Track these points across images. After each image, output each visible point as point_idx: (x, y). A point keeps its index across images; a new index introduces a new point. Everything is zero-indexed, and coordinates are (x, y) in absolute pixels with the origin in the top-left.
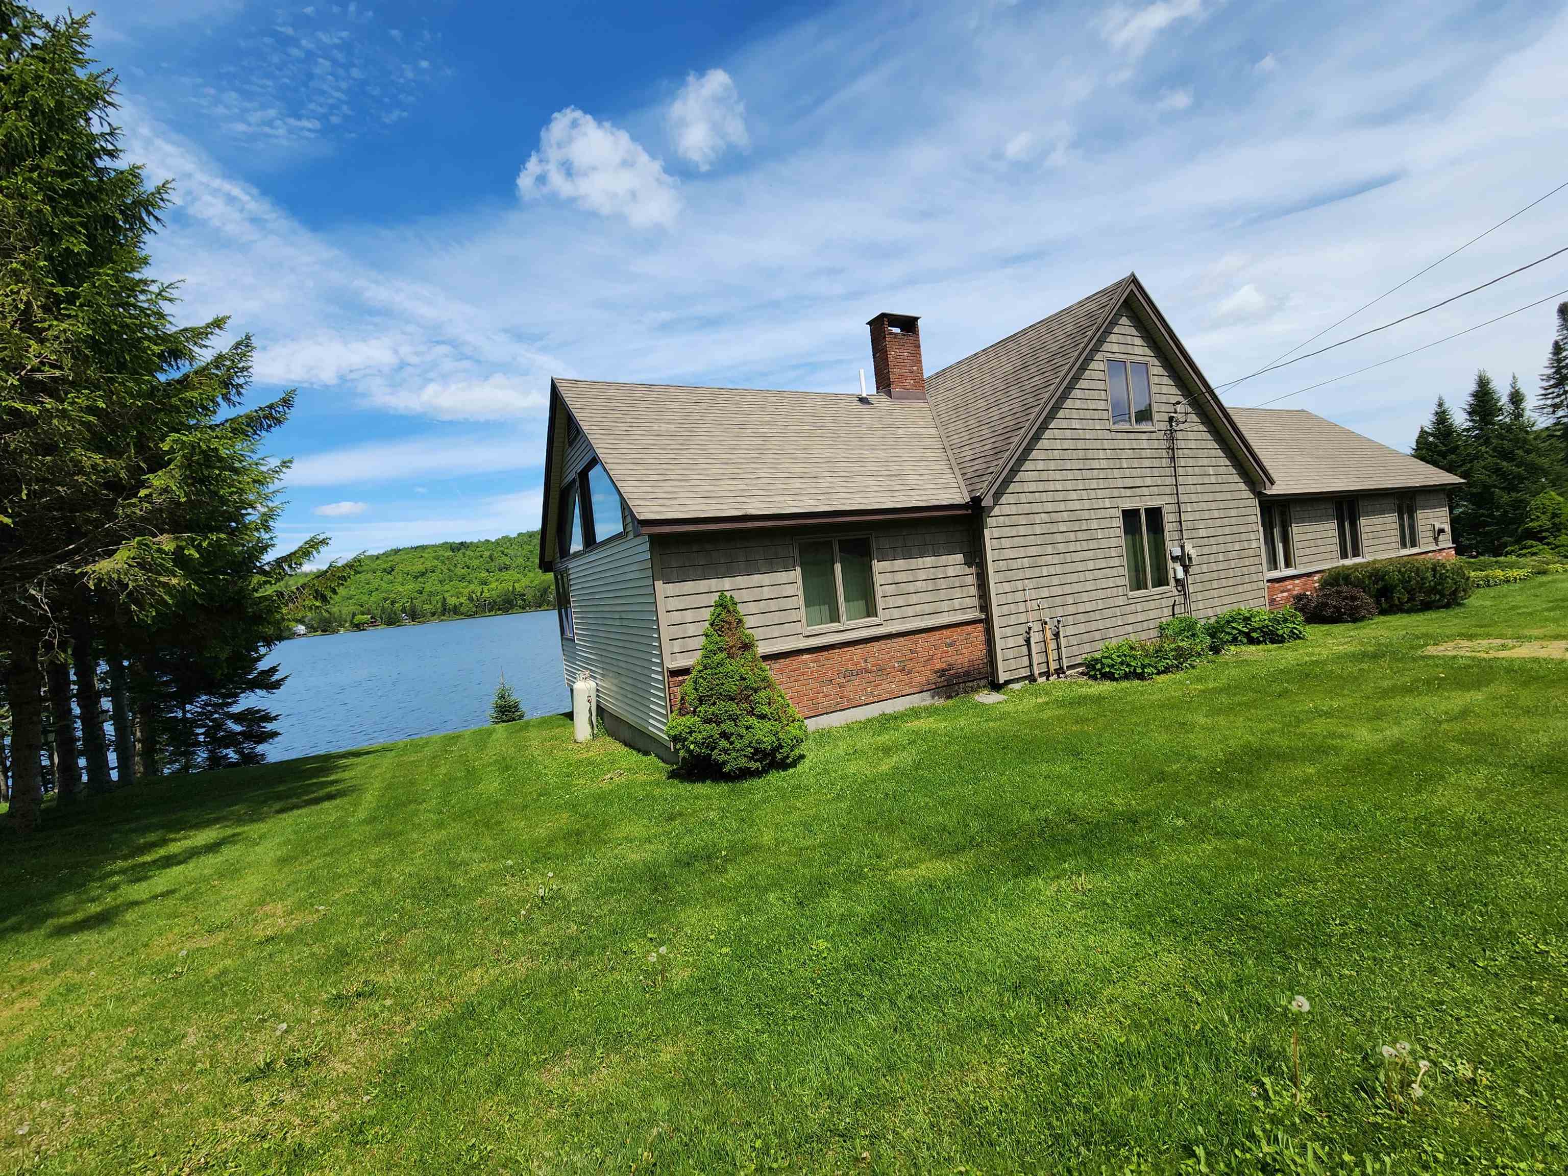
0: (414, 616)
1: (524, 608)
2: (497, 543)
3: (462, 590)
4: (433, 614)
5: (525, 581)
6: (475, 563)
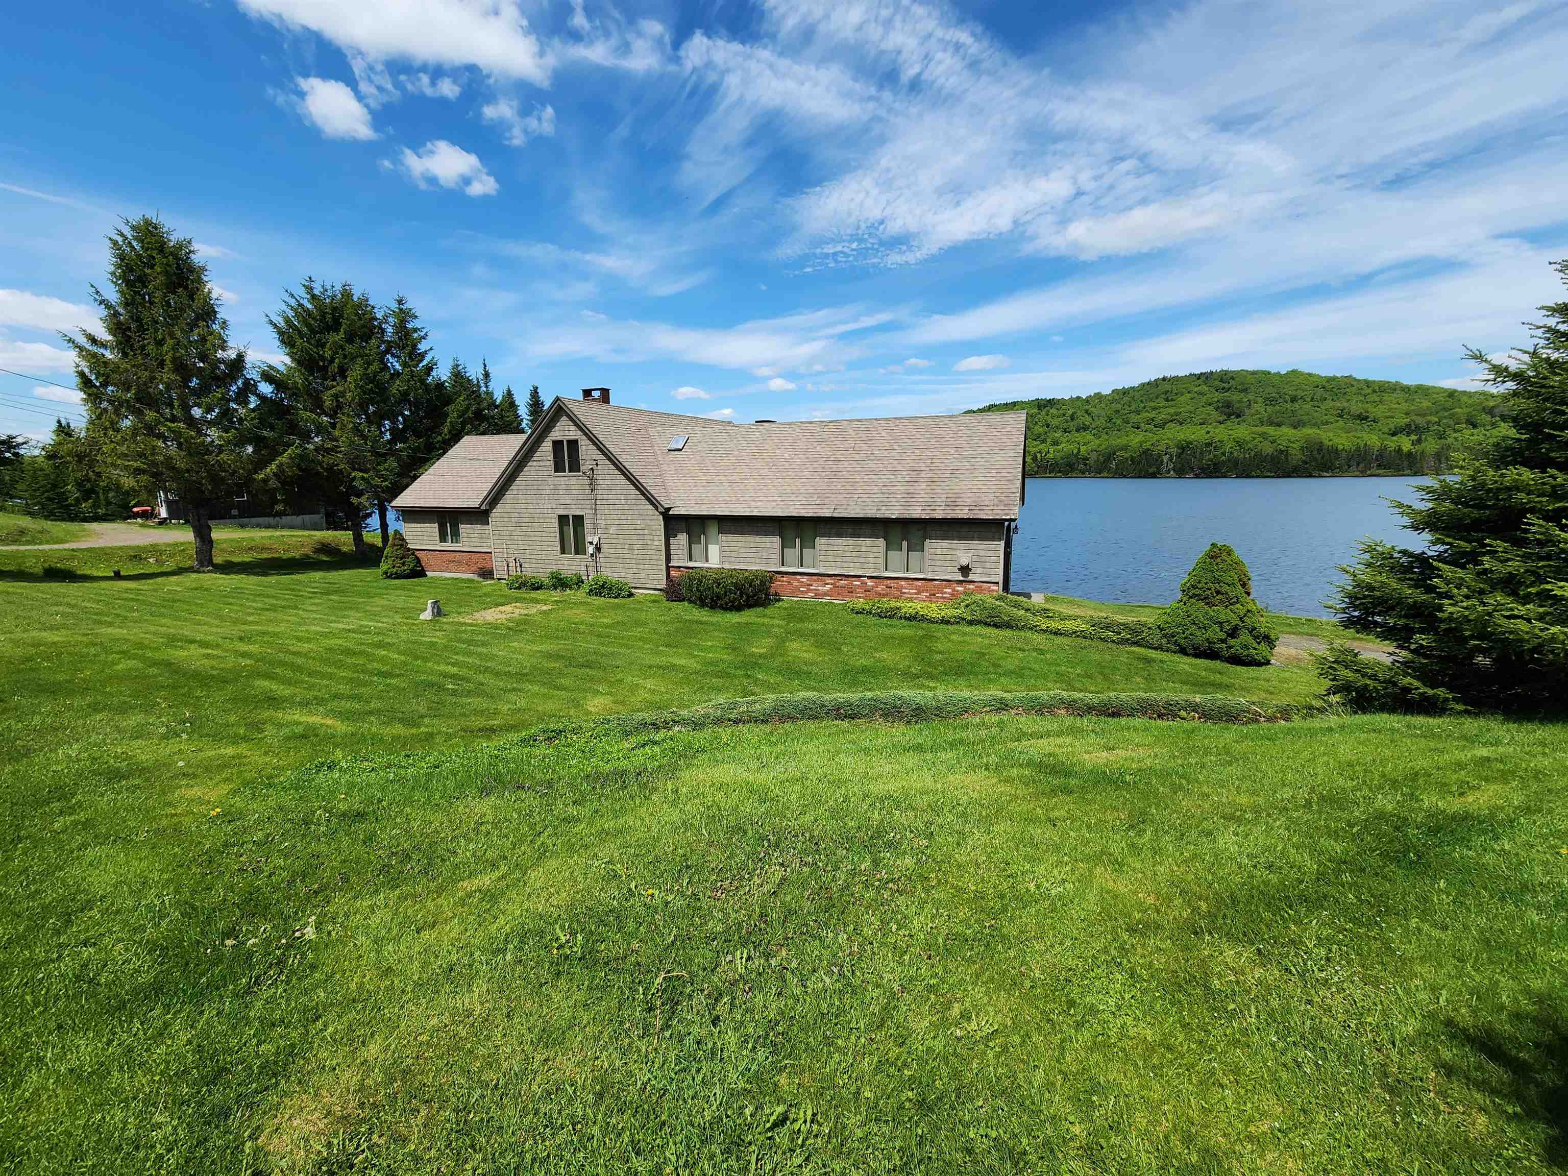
1: (1083, 473)
2: (1087, 401)
5: (1095, 443)
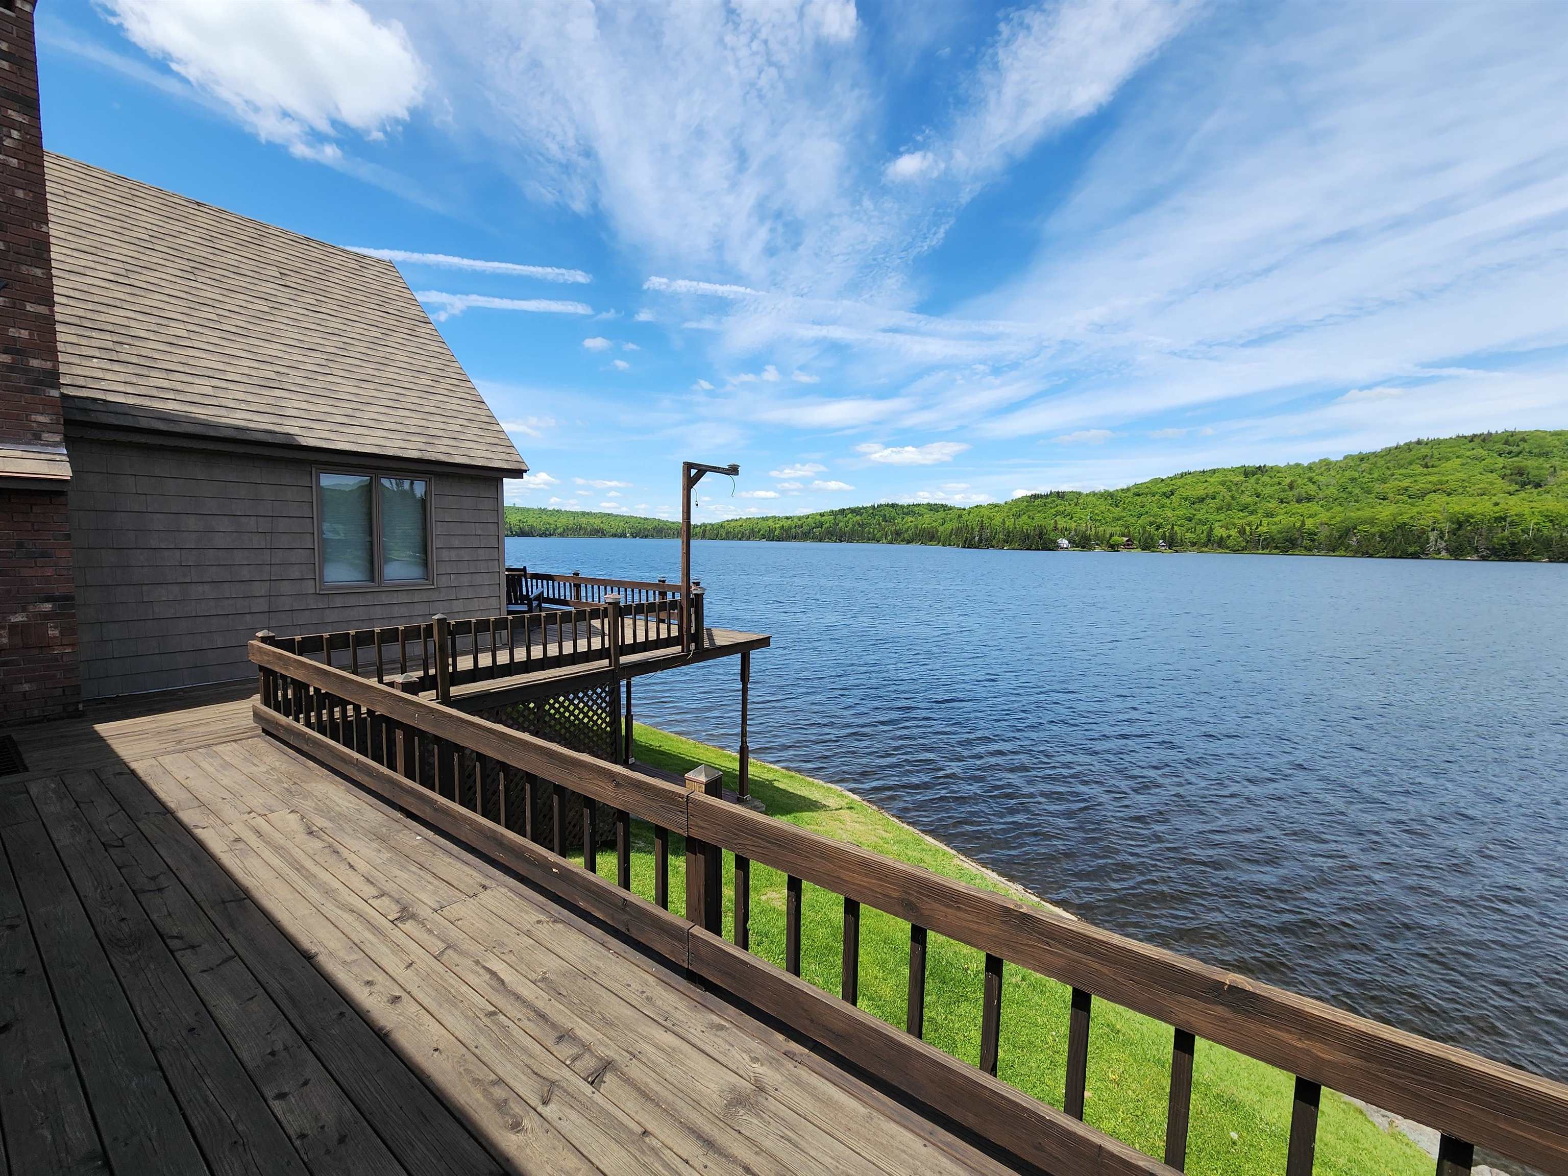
0: (1173, 543)
3: (1236, 521)
4: (1194, 544)
6: (1268, 491)
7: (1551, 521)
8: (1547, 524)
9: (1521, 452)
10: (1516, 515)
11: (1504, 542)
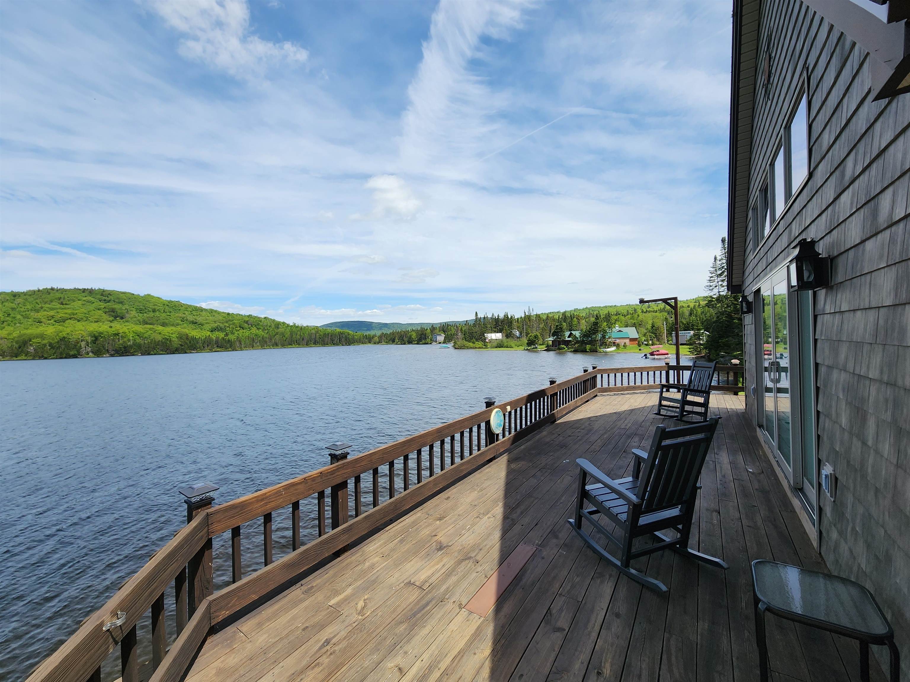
7: (138, 336)
8: (137, 337)
9: (110, 301)
10: (123, 333)
11: (121, 346)
